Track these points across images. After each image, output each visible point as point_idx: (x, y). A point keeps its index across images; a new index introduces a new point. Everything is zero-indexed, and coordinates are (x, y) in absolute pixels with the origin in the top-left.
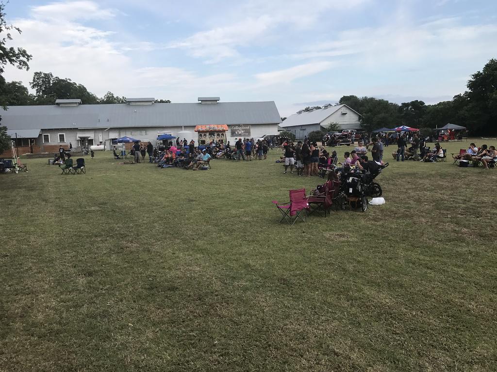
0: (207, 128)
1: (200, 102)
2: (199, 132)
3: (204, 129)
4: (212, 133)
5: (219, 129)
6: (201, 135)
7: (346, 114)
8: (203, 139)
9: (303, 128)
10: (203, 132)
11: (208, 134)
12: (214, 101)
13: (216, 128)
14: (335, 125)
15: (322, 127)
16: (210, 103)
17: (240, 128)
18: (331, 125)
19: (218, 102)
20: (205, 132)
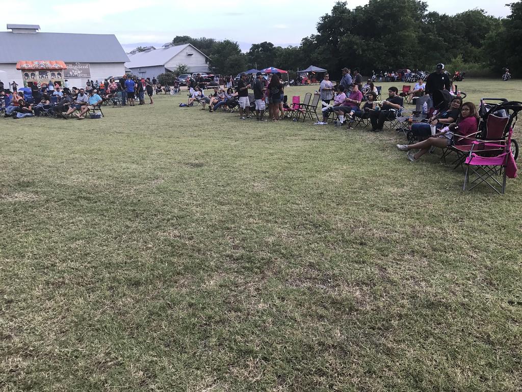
0: (35, 64)
1: (11, 30)
2: (23, 70)
3: (31, 66)
4: (43, 71)
5: (53, 66)
6: (26, 75)
7: (191, 55)
8: (30, 79)
9: (142, 70)
10: (30, 70)
11: (37, 73)
12: (31, 30)
13: (49, 66)
14: (184, 67)
15: (167, 70)
16: (26, 32)
17: (75, 67)
18: (180, 66)
19: (37, 31)
20: (33, 70)
